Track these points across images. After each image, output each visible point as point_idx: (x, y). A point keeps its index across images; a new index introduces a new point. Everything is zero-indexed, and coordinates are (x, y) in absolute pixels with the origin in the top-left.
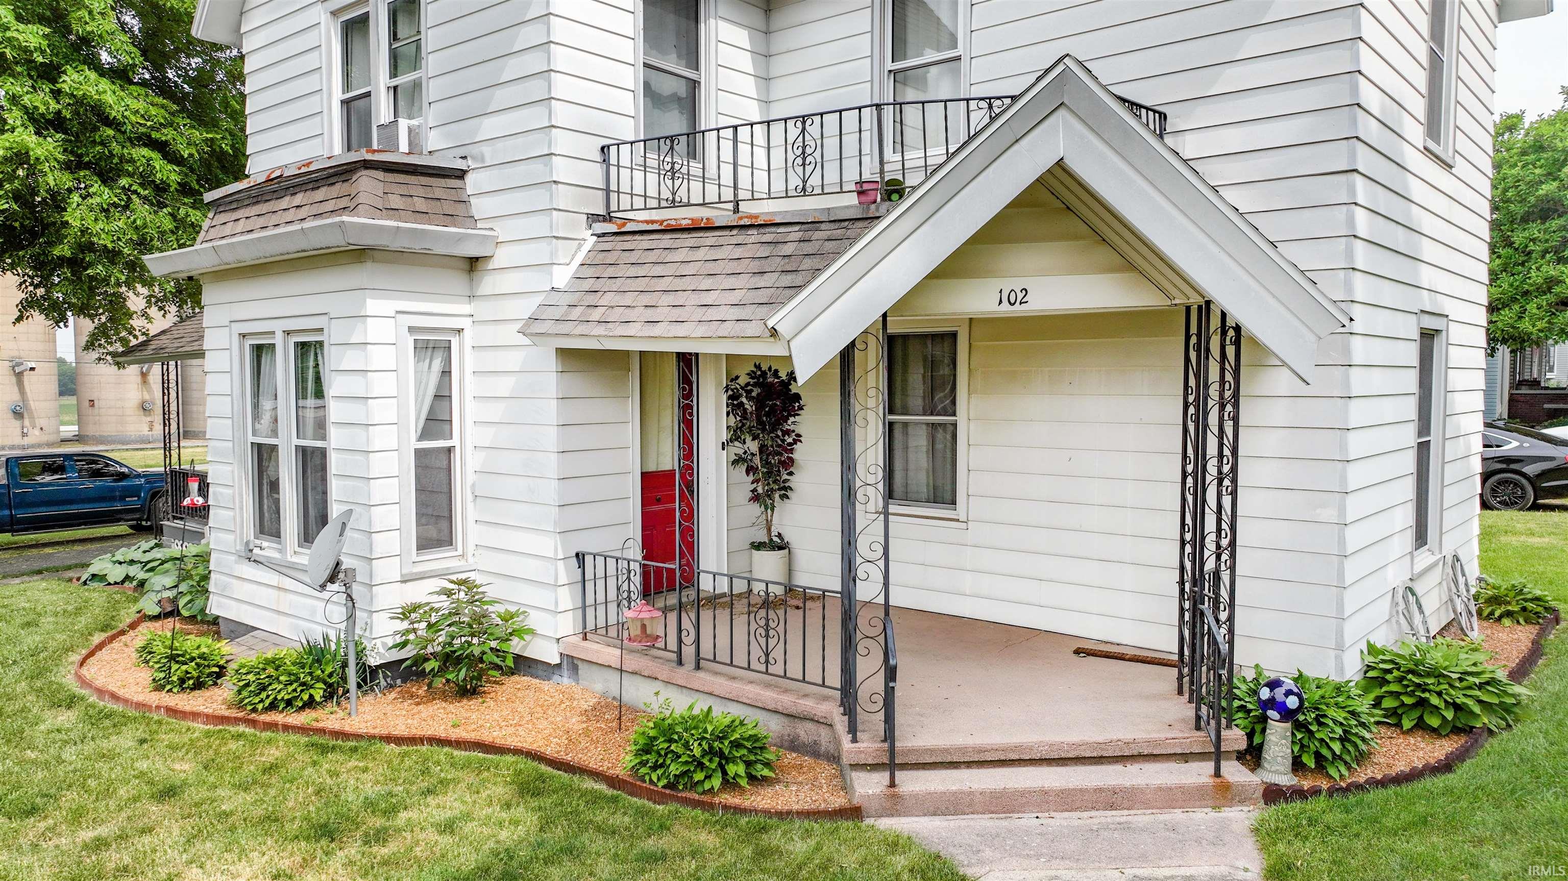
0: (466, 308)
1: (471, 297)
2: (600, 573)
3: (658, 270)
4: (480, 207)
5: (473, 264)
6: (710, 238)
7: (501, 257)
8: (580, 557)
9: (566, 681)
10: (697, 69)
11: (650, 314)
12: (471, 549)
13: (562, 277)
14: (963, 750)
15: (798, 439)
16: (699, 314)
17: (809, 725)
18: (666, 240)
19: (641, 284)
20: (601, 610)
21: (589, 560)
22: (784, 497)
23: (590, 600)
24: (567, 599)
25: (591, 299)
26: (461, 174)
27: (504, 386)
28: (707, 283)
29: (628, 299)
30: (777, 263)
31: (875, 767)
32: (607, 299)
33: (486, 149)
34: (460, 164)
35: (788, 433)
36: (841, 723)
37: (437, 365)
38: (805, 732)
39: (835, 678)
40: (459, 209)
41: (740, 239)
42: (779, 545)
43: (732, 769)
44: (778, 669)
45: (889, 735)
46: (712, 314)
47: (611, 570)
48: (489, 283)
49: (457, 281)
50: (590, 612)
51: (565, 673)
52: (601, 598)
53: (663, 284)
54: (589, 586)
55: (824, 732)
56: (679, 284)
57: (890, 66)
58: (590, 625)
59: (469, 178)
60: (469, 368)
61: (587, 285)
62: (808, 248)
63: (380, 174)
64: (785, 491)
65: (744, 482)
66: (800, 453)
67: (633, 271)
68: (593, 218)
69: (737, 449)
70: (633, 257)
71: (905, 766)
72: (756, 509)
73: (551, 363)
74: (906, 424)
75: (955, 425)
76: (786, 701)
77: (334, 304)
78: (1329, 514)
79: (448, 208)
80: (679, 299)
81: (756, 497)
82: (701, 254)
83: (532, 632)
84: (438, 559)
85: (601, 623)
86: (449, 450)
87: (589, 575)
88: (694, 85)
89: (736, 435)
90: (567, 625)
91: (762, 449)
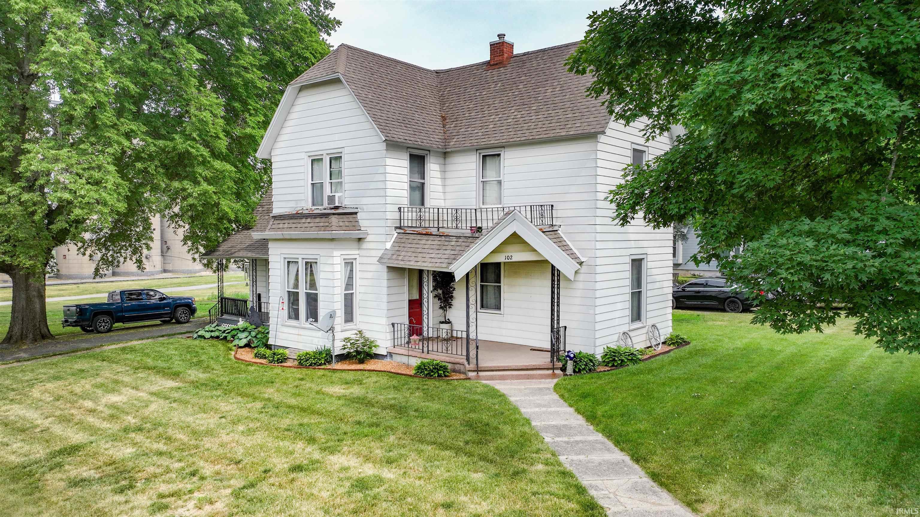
0: (357, 252)
1: (359, 249)
2: (399, 329)
3: (417, 246)
4: (362, 223)
5: (360, 240)
6: (431, 238)
7: (369, 238)
8: (393, 325)
9: (388, 359)
10: (424, 179)
11: (416, 259)
12: (358, 323)
13: (389, 245)
14: (495, 367)
15: (454, 289)
16: (430, 260)
17: (458, 365)
18: (419, 237)
19: (413, 250)
20: (399, 340)
21: (396, 325)
22: (450, 307)
23: (396, 337)
24: (389, 336)
25: (398, 253)
26: (356, 213)
27: (369, 275)
28: (431, 251)
29: (409, 254)
30: (450, 247)
31: (474, 371)
32: (403, 253)
33: (364, 207)
34: (356, 211)
35: (451, 287)
36: (466, 363)
37: (349, 268)
38: (457, 367)
39: (465, 353)
40: (356, 224)
41: (440, 239)
42: (448, 322)
43: (440, 372)
44: (450, 352)
45: (477, 364)
46: (433, 260)
47: (403, 328)
48: (365, 245)
49: (355, 244)
50: (396, 340)
51: (388, 357)
52: (399, 336)
53: (419, 250)
54: (396, 333)
55: (462, 366)
56: (423, 251)
57: (482, 180)
58: (396, 344)
59: (358, 214)
60: (358, 270)
61: (397, 248)
62: (458, 244)
63: (336, 216)
64: (450, 306)
65: (438, 303)
66: (455, 294)
67: (410, 246)
68: (396, 228)
69: (436, 293)
70: (410, 241)
71: (481, 371)
72: (441, 311)
73: (385, 270)
74: (487, 286)
75: (500, 286)
76: (452, 360)
77: (322, 252)
78: (591, 312)
79: (354, 224)
80: (424, 255)
81: (441, 308)
82: (429, 242)
83: (378, 346)
84: (349, 325)
85: (399, 344)
86: (352, 294)
87: (396, 329)
88: (423, 184)
89: (435, 288)
90: (389, 344)
91: (443, 293)
